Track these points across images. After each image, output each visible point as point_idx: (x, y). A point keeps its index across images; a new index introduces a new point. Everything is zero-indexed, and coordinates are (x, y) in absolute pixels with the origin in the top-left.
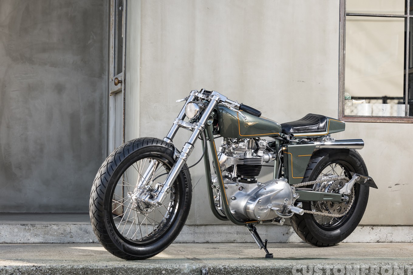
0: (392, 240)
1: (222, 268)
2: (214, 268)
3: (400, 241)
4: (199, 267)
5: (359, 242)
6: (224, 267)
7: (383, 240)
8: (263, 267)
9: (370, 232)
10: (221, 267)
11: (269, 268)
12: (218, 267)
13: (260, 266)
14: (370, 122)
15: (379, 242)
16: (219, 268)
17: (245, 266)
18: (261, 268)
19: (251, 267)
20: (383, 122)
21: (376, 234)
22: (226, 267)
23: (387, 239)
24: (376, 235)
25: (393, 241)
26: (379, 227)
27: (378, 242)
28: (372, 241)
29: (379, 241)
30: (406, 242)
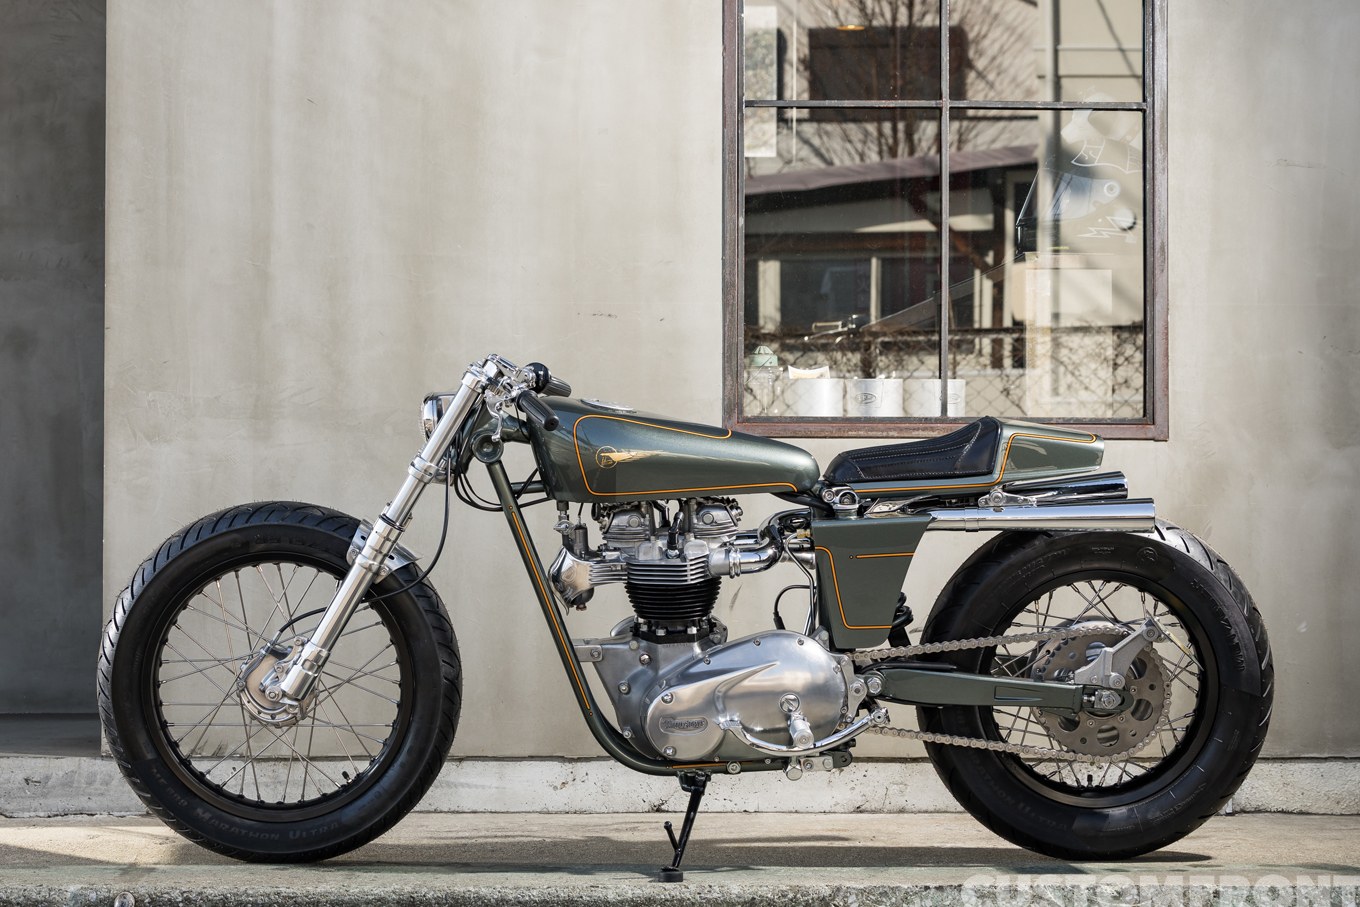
0: (904, 803)
1: (180, 899)
2: (153, 901)
3: (931, 808)
4: (107, 895)
5: (796, 812)
6: (185, 895)
7: (874, 805)
8: (306, 897)
9: (832, 779)
10: (176, 895)
11: (324, 900)
12: (166, 896)
13: (298, 893)
14: (825, 437)
15: (861, 812)
16: (170, 900)
17: (250, 892)
18: (299, 900)
19: (268, 895)
20: (866, 435)
21: (852, 785)
22: (193, 896)
23: (887, 802)
24: (853, 789)
25: (909, 807)
26: (860, 764)
27: (858, 812)
28: (838, 808)
29: (863, 808)
30: (949, 810)
